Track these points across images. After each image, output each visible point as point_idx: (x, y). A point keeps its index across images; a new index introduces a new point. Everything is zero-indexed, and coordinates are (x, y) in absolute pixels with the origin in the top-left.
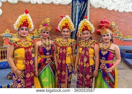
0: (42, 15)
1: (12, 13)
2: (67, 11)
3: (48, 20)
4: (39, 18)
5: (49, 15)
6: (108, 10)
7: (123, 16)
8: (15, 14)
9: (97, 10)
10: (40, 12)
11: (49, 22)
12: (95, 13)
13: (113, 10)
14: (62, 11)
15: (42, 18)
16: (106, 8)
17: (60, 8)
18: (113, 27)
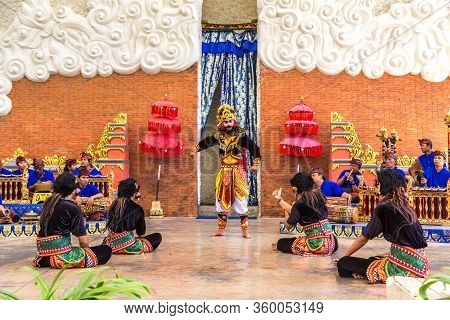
0: (111, 105)
1: (34, 106)
2: (184, 88)
3: (123, 117)
4: (105, 115)
6: (323, 74)
7: (386, 89)
8: (41, 109)
9: (283, 76)
10: (105, 97)
11: (125, 122)
12: (277, 88)
13: (344, 71)
14: (170, 88)
15: (111, 115)
16: (316, 69)
17: (165, 82)
18: (333, 127)
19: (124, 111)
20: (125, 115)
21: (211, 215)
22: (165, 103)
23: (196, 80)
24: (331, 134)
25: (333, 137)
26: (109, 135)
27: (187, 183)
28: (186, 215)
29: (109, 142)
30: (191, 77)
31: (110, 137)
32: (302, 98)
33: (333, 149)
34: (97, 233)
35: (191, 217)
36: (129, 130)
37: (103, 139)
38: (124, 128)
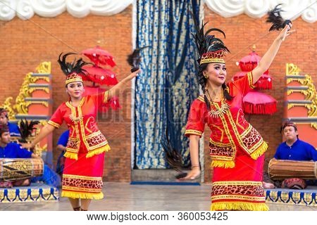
0: (31, 52)
2: (117, 33)
3: (46, 67)
4: (24, 63)
5: (57, 51)
9: (231, 22)
10: (25, 43)
11: (49, 73)
14: (100, 33)
15: (32, 63)
17: (94, 27)
18: (289, 81)
19: (47, 59)
20: (49, 64)
21: (146, 180)
22: (98, 51)
23: (130, 24)
24: (286, 89)
25: (289, 92)
26: (30, 87)
27: (119, 144)
28: (118, 180)
29: (31, 95)
30: (125, 21)
31: (31, 90)
32: (254, 47)
33: (290, 106)
34: (30, 201)
35: (124, 183)
36: (52, 81)
37: (23, 91)
38: (48, 79)
